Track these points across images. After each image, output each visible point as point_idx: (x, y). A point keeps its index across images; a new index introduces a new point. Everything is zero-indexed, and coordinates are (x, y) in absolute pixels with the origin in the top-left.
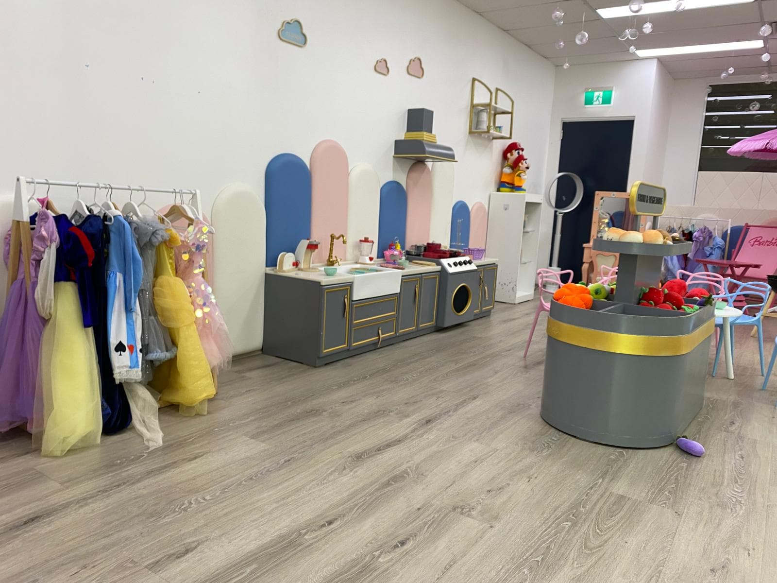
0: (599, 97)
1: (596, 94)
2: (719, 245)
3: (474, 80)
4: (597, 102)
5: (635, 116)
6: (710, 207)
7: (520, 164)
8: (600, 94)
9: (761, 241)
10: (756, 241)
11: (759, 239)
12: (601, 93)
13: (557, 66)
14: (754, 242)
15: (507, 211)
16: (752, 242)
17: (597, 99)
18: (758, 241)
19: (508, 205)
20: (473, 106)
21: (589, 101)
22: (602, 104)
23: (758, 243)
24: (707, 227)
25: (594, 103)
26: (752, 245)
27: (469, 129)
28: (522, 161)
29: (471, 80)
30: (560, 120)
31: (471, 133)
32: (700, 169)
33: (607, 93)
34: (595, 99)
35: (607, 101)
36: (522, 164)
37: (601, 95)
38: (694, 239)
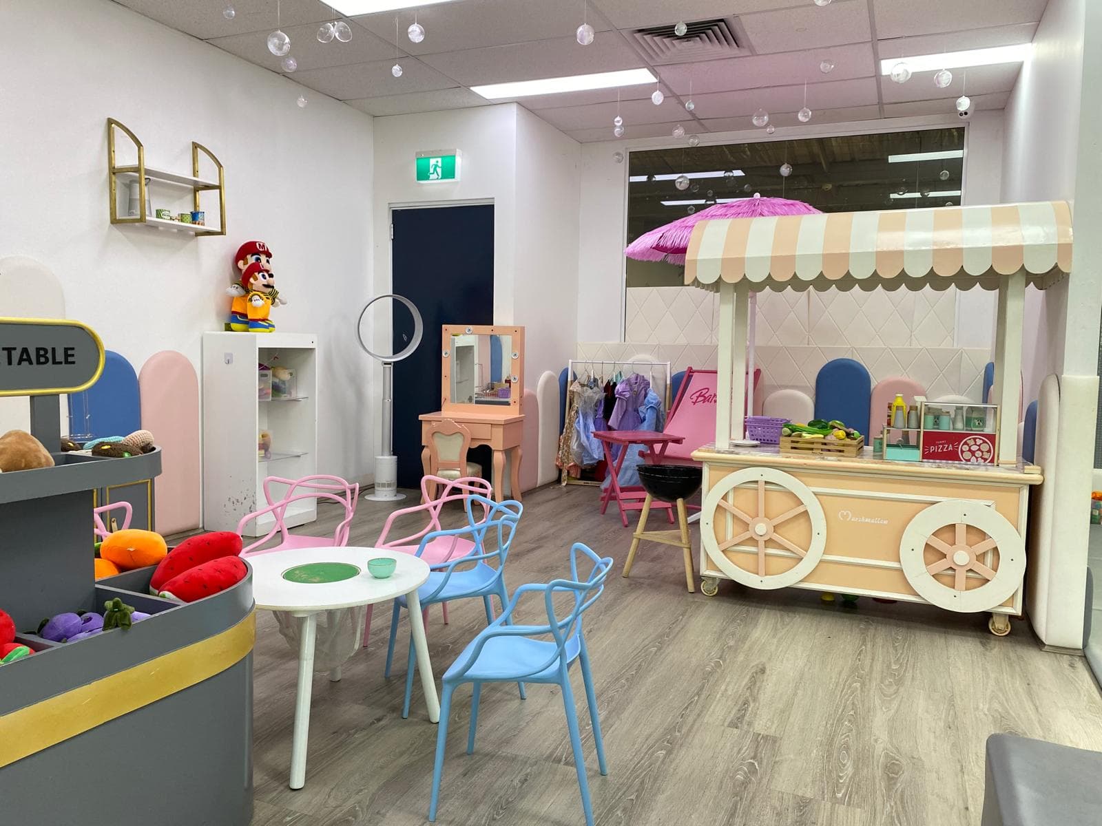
0: (436, 166)
1: (433, 161)
2: (652, 403)
3: (110, 122)
4: (435, 176)
5: (493, 198)
6: (647, 343)
7: (252, 280)
8: (437, 162)
9: (706, 395)
10: (700, 396)
11: (704, 392)
12: (440, 160)
13: (374, 117)
14: (698, 397)
15: (230, 365)
16: (694, 397)
17: (435, 169)
18: (703, 396)
19: (231, 355)
20: (114, 171)
21: (423, 175)
22: (441, 178)
23: (702, 398)
24: (641, 374)
25: (432, 177)
26: (694, 403)
27: (111, 214)
28: (256, 274)
29: (105, 121)
30: (387, 207)
31: (115, 221)
32: (629, 284)
33: (448, 160)
34: (431, 171)
35: (449, 173)
36: (256, 279)
37: (440, 164)
38: (617, 396)
